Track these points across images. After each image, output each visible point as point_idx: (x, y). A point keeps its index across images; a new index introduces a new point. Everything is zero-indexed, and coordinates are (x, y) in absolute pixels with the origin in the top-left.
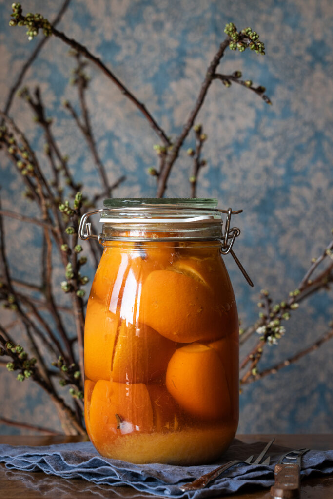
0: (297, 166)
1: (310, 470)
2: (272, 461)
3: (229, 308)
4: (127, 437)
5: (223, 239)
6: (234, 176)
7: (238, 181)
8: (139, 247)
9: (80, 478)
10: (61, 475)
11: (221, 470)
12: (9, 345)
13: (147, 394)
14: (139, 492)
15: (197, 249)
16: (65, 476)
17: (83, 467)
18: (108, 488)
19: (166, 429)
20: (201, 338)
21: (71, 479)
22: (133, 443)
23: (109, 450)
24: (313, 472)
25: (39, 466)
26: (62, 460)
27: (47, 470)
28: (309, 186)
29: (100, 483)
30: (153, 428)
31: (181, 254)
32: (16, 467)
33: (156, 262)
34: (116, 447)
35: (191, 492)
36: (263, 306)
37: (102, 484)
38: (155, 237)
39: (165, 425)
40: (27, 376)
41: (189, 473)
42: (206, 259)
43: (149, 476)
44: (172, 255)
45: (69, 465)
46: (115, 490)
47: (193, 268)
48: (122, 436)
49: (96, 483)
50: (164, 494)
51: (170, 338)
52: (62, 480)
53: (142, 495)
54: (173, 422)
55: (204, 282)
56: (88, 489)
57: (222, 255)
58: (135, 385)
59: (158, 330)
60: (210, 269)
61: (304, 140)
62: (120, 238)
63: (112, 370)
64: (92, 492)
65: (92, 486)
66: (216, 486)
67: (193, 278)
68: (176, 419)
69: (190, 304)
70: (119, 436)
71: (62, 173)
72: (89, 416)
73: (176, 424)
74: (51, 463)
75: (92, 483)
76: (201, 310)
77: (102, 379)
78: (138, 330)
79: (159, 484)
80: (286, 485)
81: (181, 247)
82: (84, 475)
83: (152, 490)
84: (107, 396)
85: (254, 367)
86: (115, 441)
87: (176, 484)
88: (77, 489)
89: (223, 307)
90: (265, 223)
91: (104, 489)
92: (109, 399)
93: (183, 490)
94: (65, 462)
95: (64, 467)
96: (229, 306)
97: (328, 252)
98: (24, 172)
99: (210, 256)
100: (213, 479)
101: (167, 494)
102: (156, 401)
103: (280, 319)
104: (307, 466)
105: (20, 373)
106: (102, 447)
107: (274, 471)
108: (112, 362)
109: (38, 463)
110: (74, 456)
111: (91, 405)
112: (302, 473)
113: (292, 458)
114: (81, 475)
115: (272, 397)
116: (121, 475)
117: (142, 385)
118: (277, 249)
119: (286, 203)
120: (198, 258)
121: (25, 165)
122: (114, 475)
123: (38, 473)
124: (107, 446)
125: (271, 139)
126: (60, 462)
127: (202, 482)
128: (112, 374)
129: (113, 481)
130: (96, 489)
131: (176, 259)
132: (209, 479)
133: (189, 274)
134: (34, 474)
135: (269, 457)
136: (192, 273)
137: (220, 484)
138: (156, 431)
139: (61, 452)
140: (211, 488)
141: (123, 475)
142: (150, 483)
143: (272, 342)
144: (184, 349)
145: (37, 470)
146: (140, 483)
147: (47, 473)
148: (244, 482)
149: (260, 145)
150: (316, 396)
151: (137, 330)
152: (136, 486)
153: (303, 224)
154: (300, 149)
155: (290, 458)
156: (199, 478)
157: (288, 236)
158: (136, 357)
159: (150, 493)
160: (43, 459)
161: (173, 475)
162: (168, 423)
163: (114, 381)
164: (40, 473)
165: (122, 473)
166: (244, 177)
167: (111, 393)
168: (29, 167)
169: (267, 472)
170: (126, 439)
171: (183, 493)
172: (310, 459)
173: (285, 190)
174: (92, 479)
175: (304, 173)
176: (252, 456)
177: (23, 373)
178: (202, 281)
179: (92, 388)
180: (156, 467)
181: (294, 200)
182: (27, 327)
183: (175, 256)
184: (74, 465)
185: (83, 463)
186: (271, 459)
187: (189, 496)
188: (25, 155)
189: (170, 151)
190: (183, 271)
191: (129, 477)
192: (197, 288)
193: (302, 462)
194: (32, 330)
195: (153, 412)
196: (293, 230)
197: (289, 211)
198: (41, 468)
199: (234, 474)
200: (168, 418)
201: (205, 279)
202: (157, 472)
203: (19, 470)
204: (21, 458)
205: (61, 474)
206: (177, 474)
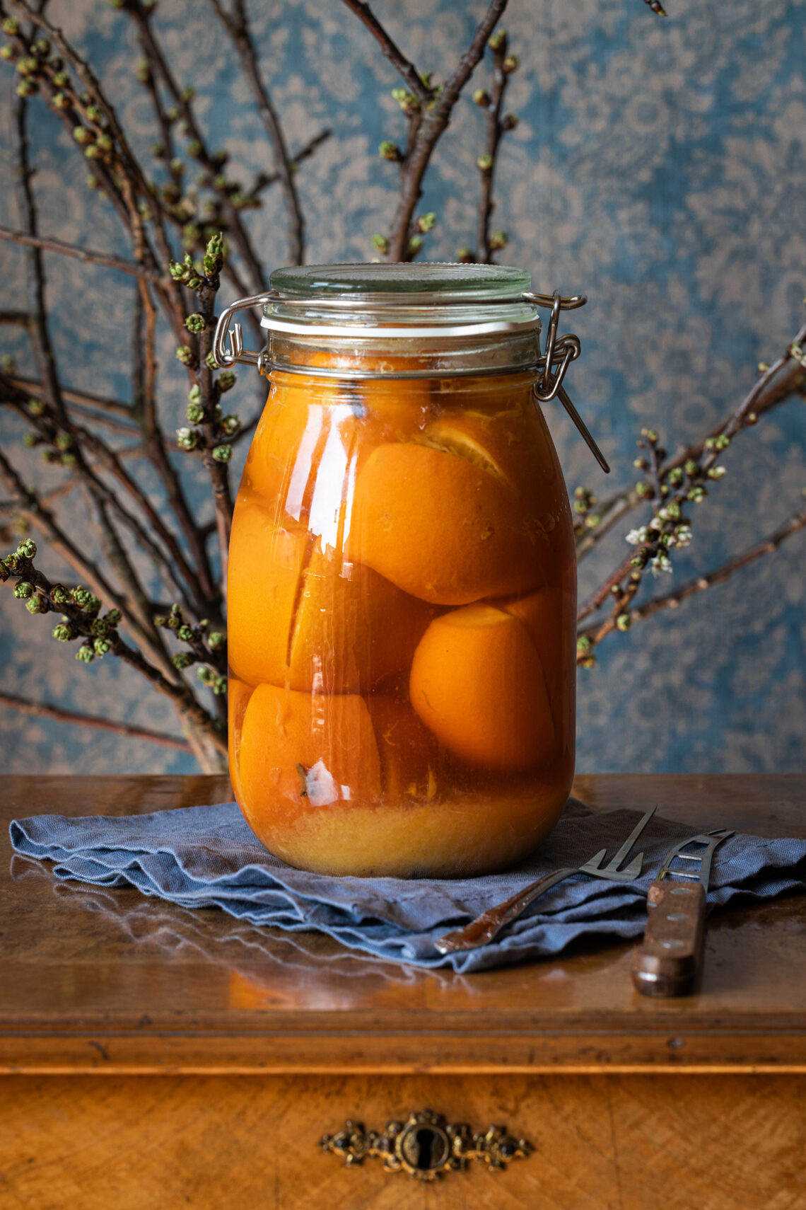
0: (740, 93)
1: (729, 892)
2: (647, 861)
3: (553, 526)
4: (322, 814)
5: (541, 364)
6: (592, 113)
7: (600, 125)
8: (350, 392)
9: (218, 908)
10: (177, 901)
11: (530, 895)
12: (58, 594)
13: (368, 719)
14: (346, 949)
15: (482, 394)
16: (185, 903)
17: (227, 886)
18: (279, 936)
19: (409, 796)
20: (488, 593)
21: (199, 909)
22: (336, 829)
23: (283, 840)
24: (734, 896)
25: (128, 878)
26: (177, 865)
27: (147, 888)
28: (770, 137)
29: (263, 923)
30: (380, 796)
31: (443, 406)
32: (76, 875)
33: (387, 426)
34: (299, 835)
35: (461, 954)
36: (645, 466)
37: (267, 926)
38: (385, 368)
39: (407, 789)
40: (99, 651)
41: (458, 904)
42: (500, 414)
43: (369, 915)
44: (424, 410)
45: (195, 879)
46: (295, 940)
47: (472, 437)
48: (313, 810)
49: (253, 923)
50: (400, 955)
51: (418, 595)
52: (178, 910)
53: (352, 956)
54: (427, 782)
55: (495, 467)
56: (236, 934)
57: (539, 402)
58: (341, 699)
59: (391, 577)
60: (511, 438)
61: (761, 26)
62: (308, 368)
63: (289, 665)
64: (243, 942)
65: (242, 929)
66: (517, 939)
67: (471, 460)
68: (431, 776)
69: (465, 521)
70: (304, 813)
71: (180, 128)
72: (238, 762)
73: (432, 786)
74: (154, 873)
75: (246, 922)
76: (488, 533)
77: (268, 683)
78: (347, 565)
79: (392, 932)
80: (667, 946)
81: (444, 391)
82: (228, 906)
83: (375, 947)
84: (277, 722)
85: (622, 611)
86: (296, 823)
87: (429, 930)
88: (212, 934)
89: (540, 524)
90: (666, 227)
91: (270, 936)
92: (281, 730)
93: (443, 950)
94: (185, 872)
95: (183, 884)
96: (553, 520)
97: (795, 350)
98: (91, 151)
99: (512, 406)
100: (509, 920)
101: (407, 958)
102: (387, 735)
103: (682, 502)
104: (724, 881)
105: (84, 644)
106: (268, 833)
107: (646, 895)
108: (290, 647)
109: (124, 870)
110: (204, 856)
111: (243, 740)
112: (712, 898)
113: (693, 858)
114: (220, 904)
115: (675, 636)
116: (308, 912)
117: (354, 701)
118: (693, 288)
119: (715, 179)
120: (483, 413)
121: (92, 137)
122: (290, 907)
123: (124, 891)
124: (277, 831)
125: (682, 24)
126: (174, 871)
127: (484, 927)
128: (288, 673)
129: (288, 921)
130: (252, 936)
131: (432, 417)
132: (500, 919)
133: (462, 451)
134: (118, 892)
135: (642, 854)
136: (469, 449)
137: (525, 935)
138: (386, 803)
139: (178, 848)
140: (505, 945)
141: (312, 911)
142: (371, 930)
143: (659, 566)
144: (450, 618)
145: (122, 883)
146: (348, 930)
147: (147, 894)
148: (579, 928)
149: (655, 38)
150: (780, 634)
151: (345, 564)
152: (343, 935)
153: (755, 228)
154: (748, 47)
155: (687, 857)
156: (481, 917)
157: (720, 258)
158: (342, 640)
159: (372, 951)
160: (135, 863)
161: (424, 909)
162: (415, 784)
163: (292, 689)
164: (130, 892)
165: (309, 908)
166: (616, 117)
167: (287, 717)
168: (102, 141)
169: (630, 899)
170: (320, 819)
171: (441, 956)
172: (732, 862)
173: (714, 146)
174: (243, 915)
175: (759, 107)
176: (604, 851)
177: (90, 645)
178: (492, 467)
179: (245, 699)
180: (385, 887)
181: (734, 170)
182: (101, 504)
183: (431, 412)
184: (204, 880)
185: (225, 877)
186: (645, 857)
187: (455, 965)
188: (89, 114)
189: (430, 112)
190: (447, 446)
191: (325, 917)
192: (480, 483)
193: (713, 870)
194: (110, 510)
195: (381, 761)
196: (734, 242)
197: (723, 198)
198: (132, 882)
199: (560, 904)
200: (414, 772)
201: (499, 463)
202: (388, 903)
203: (84, 883)
204: (89, 855)
205: (175, 898)
206: (431, 907)
